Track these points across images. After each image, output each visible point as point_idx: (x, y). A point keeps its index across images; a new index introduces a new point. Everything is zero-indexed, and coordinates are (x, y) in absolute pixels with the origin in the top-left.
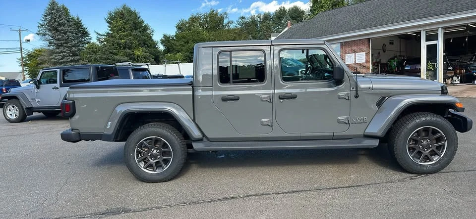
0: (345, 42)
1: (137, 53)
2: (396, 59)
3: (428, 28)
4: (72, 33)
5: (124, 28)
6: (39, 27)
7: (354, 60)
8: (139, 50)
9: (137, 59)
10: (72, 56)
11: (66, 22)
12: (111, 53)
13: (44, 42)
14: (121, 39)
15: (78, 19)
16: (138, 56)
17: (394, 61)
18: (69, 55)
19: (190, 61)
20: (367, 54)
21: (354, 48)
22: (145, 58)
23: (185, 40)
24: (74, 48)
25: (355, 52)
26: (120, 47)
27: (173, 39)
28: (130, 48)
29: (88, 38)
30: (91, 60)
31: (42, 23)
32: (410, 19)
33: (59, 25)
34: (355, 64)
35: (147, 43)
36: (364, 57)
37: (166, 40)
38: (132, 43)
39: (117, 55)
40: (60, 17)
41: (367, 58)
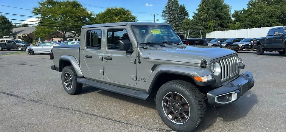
1: (210, 24)
4: (178, 14)
5: (204, 9)
6: (163, 12)
8: (211, 22)
9: (209, 28)
10: (176, 27)
11: (175, 9)
12: (195, 24)
13: (164, 20)
14: (201, 16)
15: (183, 6)
16: (210, 26)
18: (175, 27)
19: (251, 27)
22: (214, 27)
23: (250, 13)
24: (177, 23)
26: (200, 21)
27: (241, 13)
28: (206, 21)
29: (187, 16)
30: (185, 29)
31: (164, 10)
33: (172, 11)
35: (223, 17)
37: (236, 14)
38: (207, 18)
39: (198, 26)
40: (172, 6)
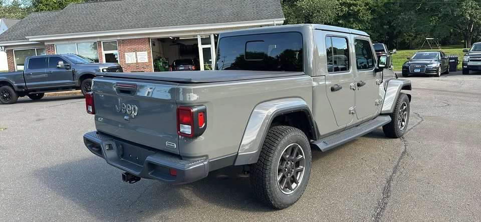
0: (123, 40)
2: (161, 60)
3: (203, 33)
7: (135, 59)
17: (160, 62)
20: (149, 53)
21: (134, 47)
25: (135, 51)
32: (188, 22)
34: (137, 63)
36: (146, 57)
41: (149, 58)
